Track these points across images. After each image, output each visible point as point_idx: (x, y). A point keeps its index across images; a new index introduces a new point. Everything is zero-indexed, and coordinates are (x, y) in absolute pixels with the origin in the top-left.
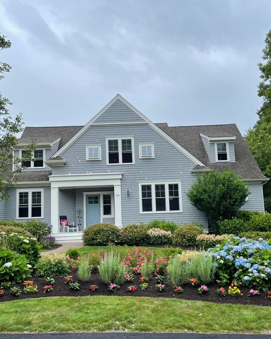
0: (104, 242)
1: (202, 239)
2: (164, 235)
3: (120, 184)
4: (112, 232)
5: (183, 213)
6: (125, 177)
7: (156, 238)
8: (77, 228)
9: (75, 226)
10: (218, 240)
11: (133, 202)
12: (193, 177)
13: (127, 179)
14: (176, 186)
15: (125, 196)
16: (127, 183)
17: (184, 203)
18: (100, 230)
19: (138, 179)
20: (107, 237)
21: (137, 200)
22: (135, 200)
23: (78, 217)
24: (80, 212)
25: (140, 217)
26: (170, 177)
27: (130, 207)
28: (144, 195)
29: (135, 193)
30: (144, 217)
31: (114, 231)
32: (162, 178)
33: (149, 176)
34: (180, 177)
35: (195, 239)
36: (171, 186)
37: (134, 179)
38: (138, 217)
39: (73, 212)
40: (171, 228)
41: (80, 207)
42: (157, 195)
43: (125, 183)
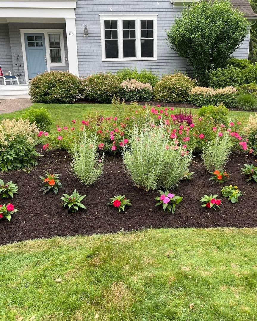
0: (63, 98)
1: (199, 92)
2: (143, 89)
3: (74, 17)
4: (73, 84)
5: (158, 61)
6: (81, 6)
7: (133, 93)
8: (17, 79)
9: (13, 77)
10: (220, 94)
11: (93, 44)
12: (172, 10)
13: (84, 10)
14: (150, 23)
15: (81, 35)
16: (84, 16)
17: (160, 47)
18: (55, 81)
19: (99, 10)
20: (66, 91)
21: (98, 41)
22: (95, 41)
23: (16, 65)
24: (19, 57)
25: (102, 65)
26: (143, 10)
27: (89, 51)
28: (107, 34)
29: (95, 32)
30: (107, 65)
31: (75, 83)
32: (133, 10)
33: (114, 6)
34: (156, 10)
35: (187, 93)
36: (143, 23)
37: (94, 10)
38: (99, 65)
39: (8, 57)
40: (148, 79)
41: (18, 51)
42: (125, 35)
43: (81, 16)
